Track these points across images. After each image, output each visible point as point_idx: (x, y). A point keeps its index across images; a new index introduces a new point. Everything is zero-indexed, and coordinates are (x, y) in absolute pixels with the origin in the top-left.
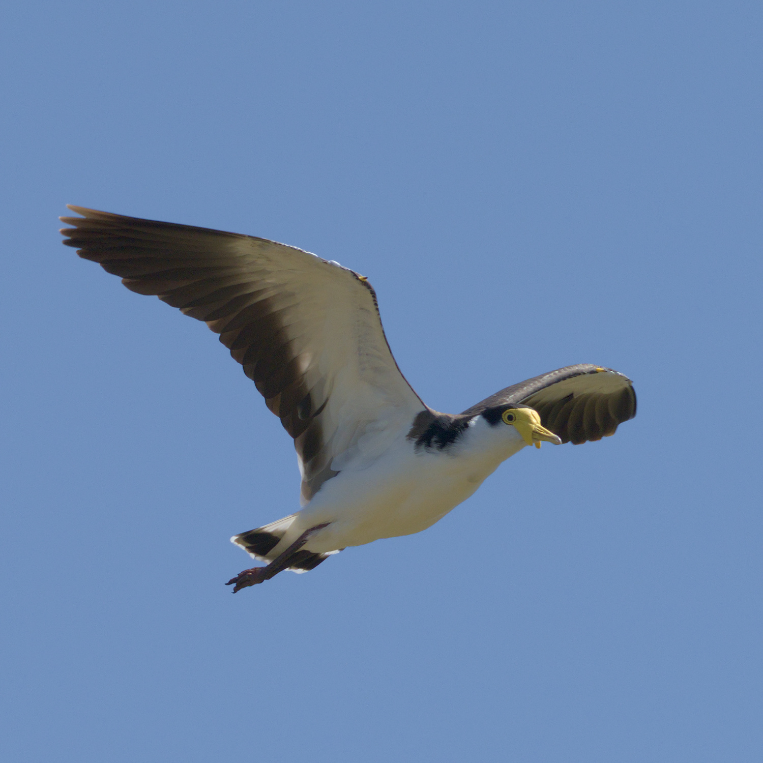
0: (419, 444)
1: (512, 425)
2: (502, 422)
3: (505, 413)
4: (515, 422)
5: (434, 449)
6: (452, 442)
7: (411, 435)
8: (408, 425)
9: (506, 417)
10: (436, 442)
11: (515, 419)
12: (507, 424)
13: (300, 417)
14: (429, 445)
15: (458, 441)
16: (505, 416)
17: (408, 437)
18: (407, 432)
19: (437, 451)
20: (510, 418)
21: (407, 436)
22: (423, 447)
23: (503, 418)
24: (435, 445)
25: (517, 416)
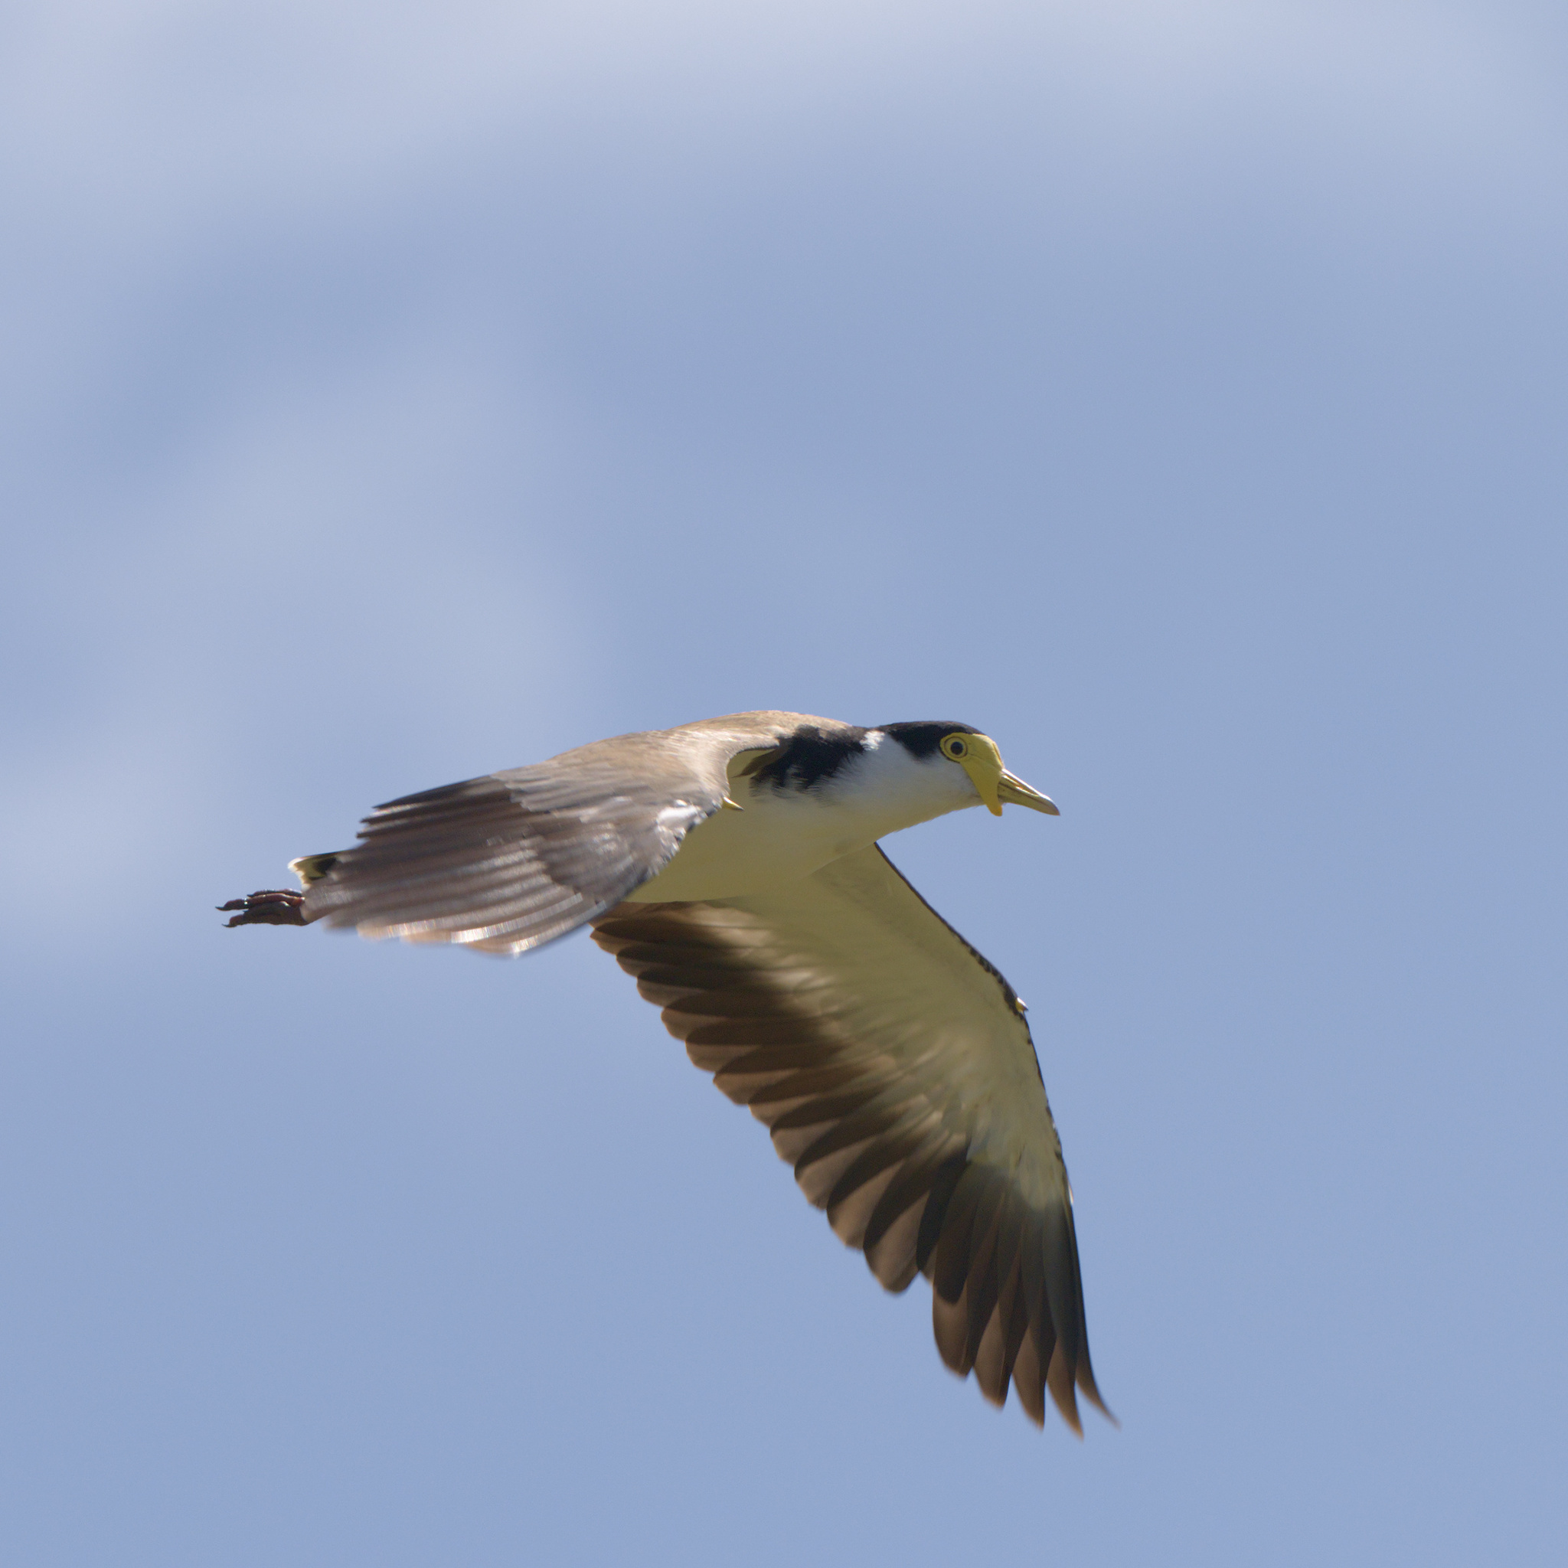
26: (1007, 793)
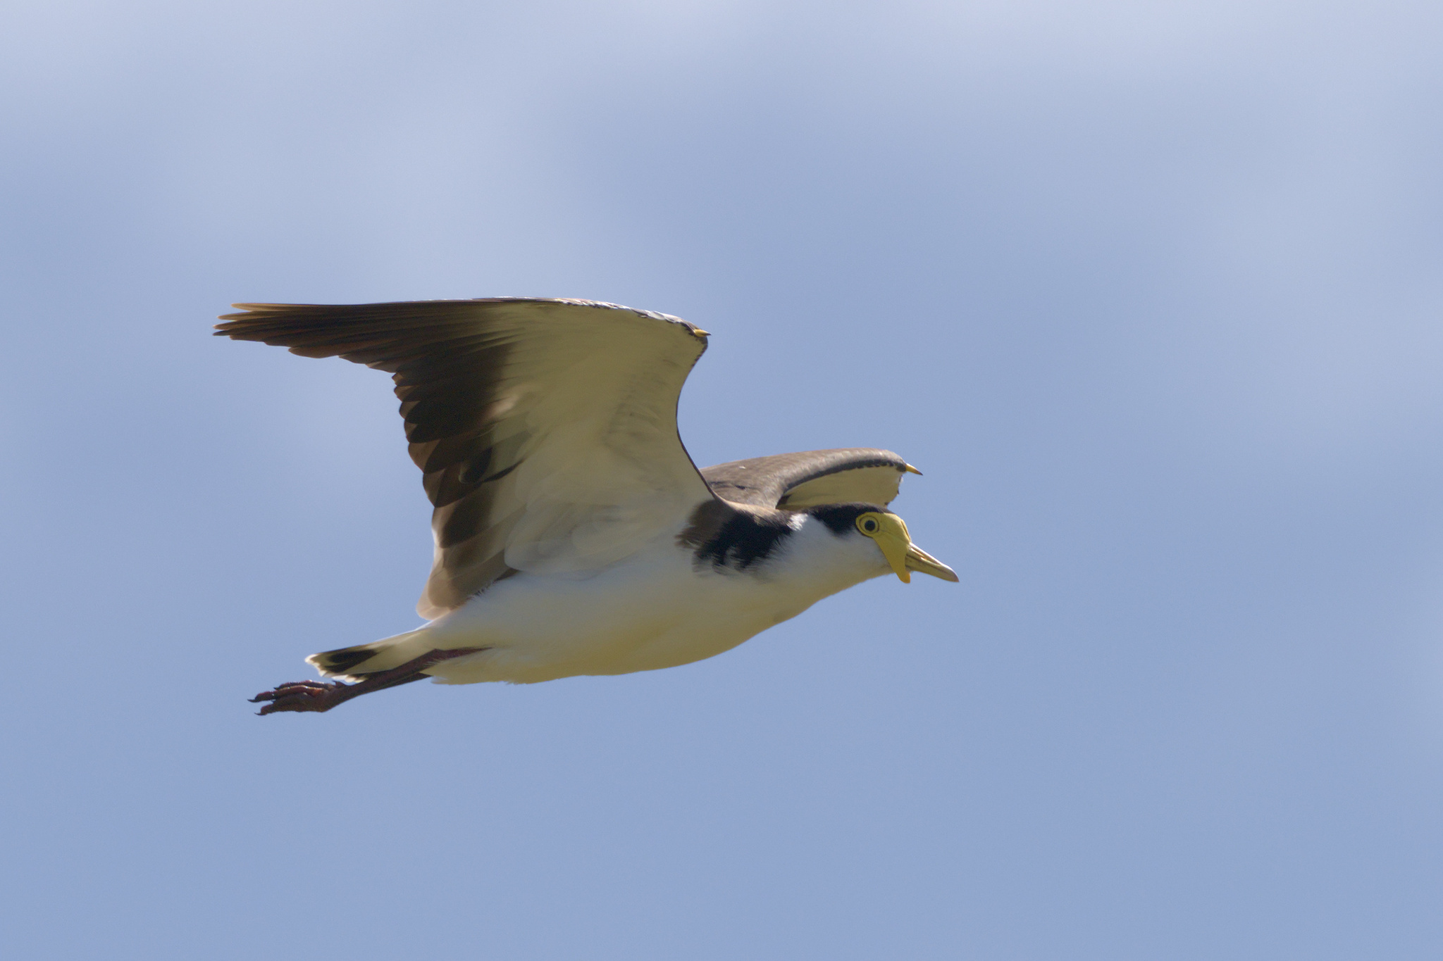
0: (702, 555)
1: (872, 538)
2: (856, 531)
3: (862, 516)
4: (877, 534)
5: (730, 569)
6: (764, 556)
7: (687, 538)
8: (681, 519)
9: (863, 524)
10: (735, 556)
11: (878, 530)
12: (863, 534)
13: (460, 478)
14: (721, 561)
15: (774, 556)
16: (861, 521)
17: (679, 540)
18: (679, 531)
19: (737, 573)
20: (870, 526)
21: (679, 536)
22: (709, 563)
23: (857, 523)
24: (734, 562)
25: (881, 524)
26: (913, 563)
